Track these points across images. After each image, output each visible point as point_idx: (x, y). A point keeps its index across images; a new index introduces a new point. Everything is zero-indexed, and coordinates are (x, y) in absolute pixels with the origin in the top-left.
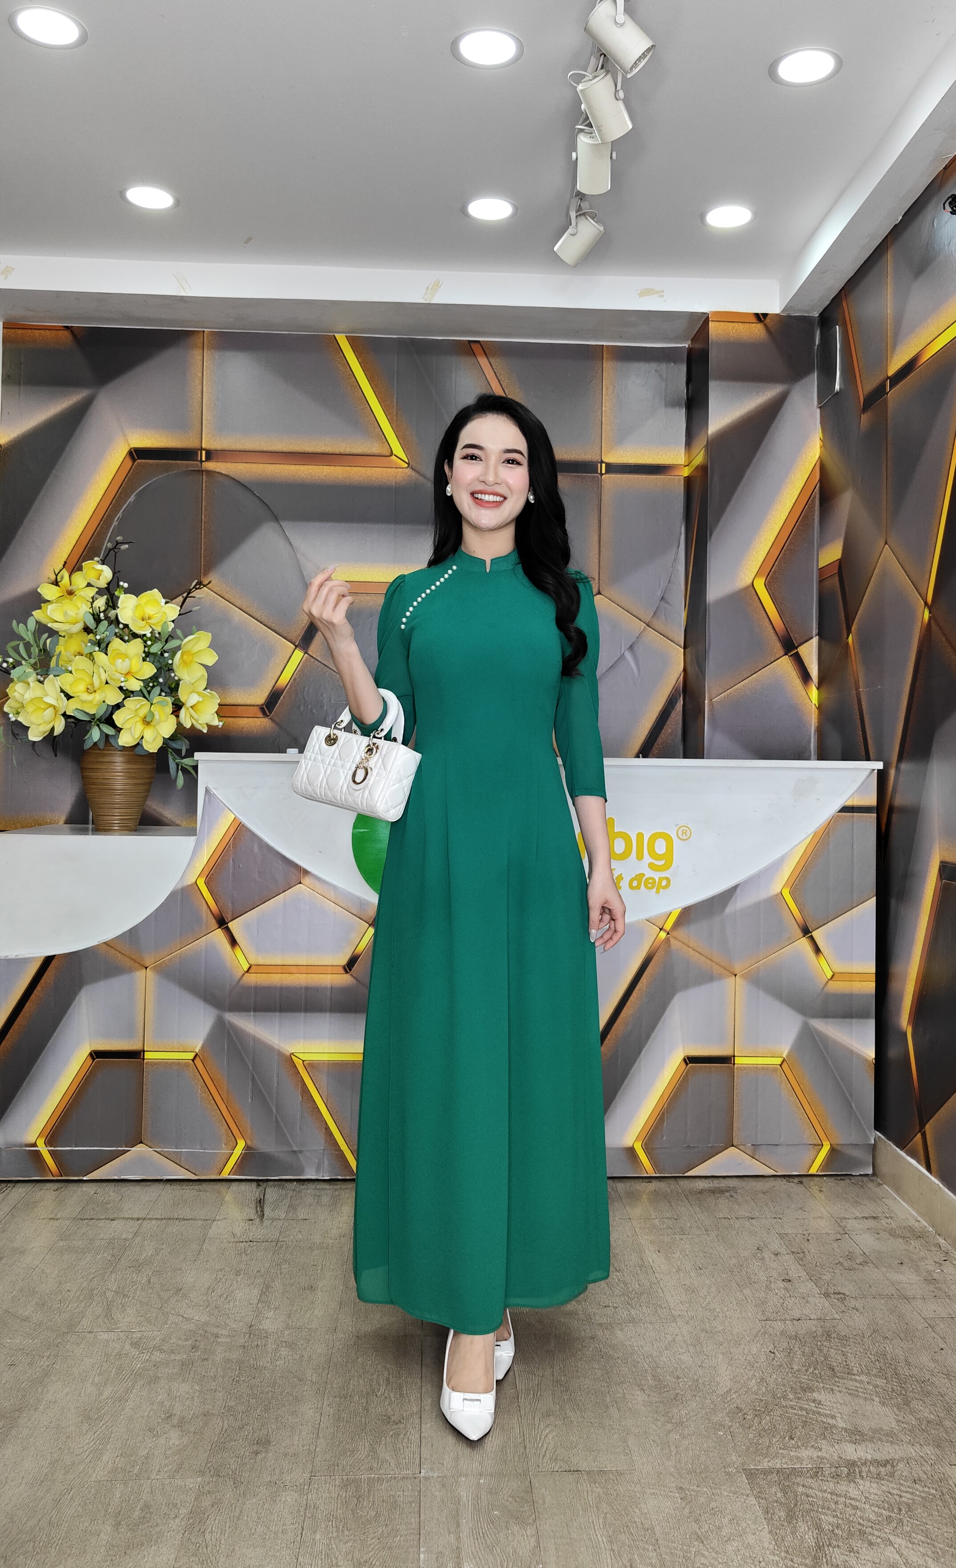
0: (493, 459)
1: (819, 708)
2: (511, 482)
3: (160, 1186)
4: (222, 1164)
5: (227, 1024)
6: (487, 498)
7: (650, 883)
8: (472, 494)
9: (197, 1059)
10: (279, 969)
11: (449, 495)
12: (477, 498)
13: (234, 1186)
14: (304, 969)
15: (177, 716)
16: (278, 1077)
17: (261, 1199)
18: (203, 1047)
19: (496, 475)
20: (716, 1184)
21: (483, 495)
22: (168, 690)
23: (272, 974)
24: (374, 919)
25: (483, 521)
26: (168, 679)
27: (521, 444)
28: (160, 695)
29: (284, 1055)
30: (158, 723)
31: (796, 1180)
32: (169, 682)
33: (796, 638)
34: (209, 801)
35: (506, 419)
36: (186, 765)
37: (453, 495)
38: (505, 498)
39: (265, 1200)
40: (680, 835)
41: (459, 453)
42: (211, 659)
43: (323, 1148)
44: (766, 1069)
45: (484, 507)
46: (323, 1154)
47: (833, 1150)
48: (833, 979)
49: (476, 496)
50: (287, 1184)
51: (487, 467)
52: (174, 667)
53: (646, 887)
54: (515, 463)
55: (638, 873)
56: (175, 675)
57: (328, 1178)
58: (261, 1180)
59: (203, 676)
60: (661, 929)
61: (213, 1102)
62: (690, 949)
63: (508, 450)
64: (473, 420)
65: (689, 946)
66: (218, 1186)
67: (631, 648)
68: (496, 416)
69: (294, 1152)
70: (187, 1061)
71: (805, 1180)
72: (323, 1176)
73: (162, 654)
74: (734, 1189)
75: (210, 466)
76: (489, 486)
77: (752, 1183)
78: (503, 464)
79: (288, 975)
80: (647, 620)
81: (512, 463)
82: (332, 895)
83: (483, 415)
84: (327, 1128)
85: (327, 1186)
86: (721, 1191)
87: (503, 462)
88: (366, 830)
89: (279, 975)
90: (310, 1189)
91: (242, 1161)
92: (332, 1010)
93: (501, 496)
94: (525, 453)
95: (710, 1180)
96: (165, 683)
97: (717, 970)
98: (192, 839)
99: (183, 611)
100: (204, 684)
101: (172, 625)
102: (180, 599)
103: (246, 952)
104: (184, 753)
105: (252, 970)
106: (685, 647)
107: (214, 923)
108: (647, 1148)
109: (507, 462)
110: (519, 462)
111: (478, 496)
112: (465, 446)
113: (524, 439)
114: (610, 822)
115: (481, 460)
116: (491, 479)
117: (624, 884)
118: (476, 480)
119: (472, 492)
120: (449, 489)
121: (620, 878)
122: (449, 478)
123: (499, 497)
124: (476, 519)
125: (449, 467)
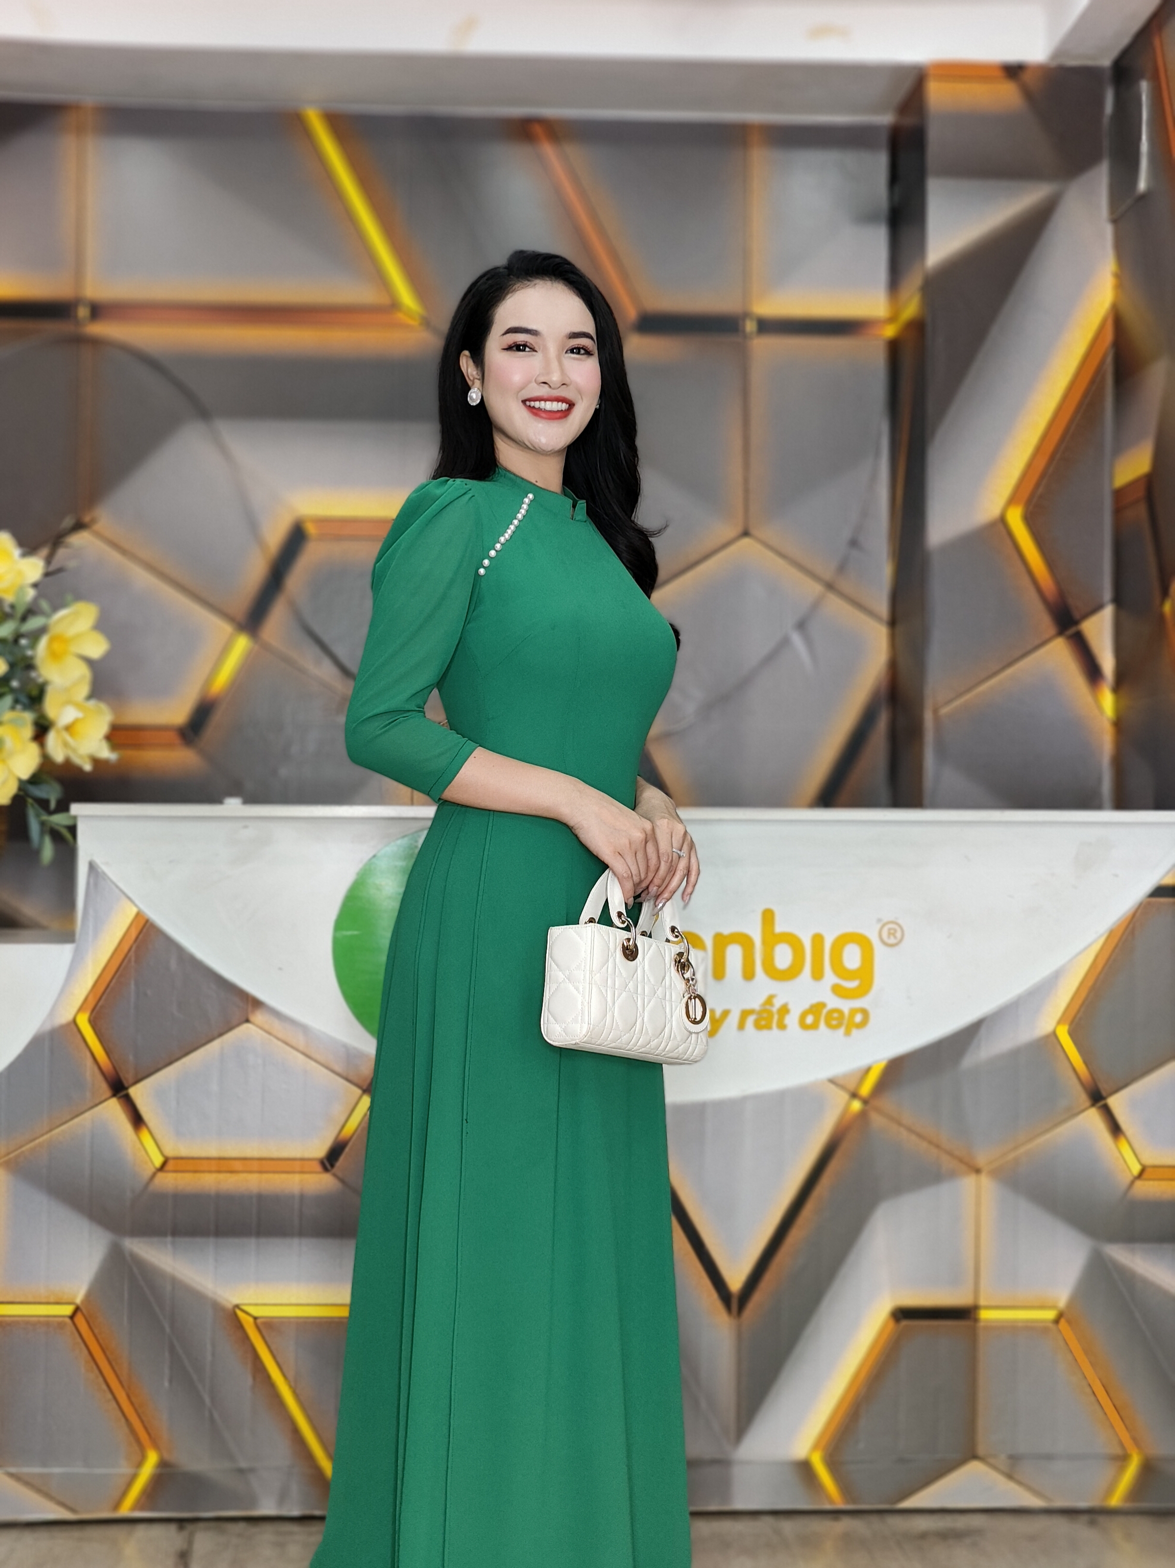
0: (552, 349)
1: (1119, 724)
2: (580, 381)
3: (13, 1535)
4: (120, 1492)
5: (128, 1257)
6: (548, 406)
7: (834, 1019)
8: (525, 402)
9: (79, 1315)
10: (213, 1166)
11: (476, 404)
12: (533, 407)
13: (141, 1529)
14: (255, 1165)
15: (42, 745)
16: (213, 1345)
17: (184, 1553)
18: (88, 1296)
19: (561, 371)
20: (948, 1522)
21: (543, 403)
22: (25, 700)
23: (202, 1174)
24: (372, 1079)
26: (26, 682)
27: (589, 325)
28: (13, 708)
29: (223, 1309)
30: (11, 755)
31: (1086, 1518)
32: (29, 687)
33: (1076, 605)
34: (96, 885)
35: (564, 287)
36: (57, 825)
38: (572, 405)
39: (192, 1554)
40: (885, 935)
41: (495, 341)
42: (98, 647)
43: (289, 1464)
44: (1030, 1328)
45: (545, 418)
46: (288, 1471)
47: (1147, 1468)
48: (1145, 1176)
49: (529, 403)
50: (228, 1526)
51: (546, 359)
52: (37, 663)
53: (829, 1025)
54: (582, 352)
55: (814, 1001)
56: (39, 676)
57: (296, 1514)
58: (186, 1519)
59: (84, 676)
60: (854, 1095)
62: (903, 1129)
63: (574, 333)
64: (513, 291)
65: (900, 1124)
66: (113, 1531)
67: (801, 626)
68: (549, 284)
69: (241, 1470)
70: (61, 1319)
71: (1100, 1518)
72: (289, 1511)
73: (16, 641)
74: (980, 1532)
75: (99, 329)
76: (553, 389)
77: (1011, 1522)
78: (569, 355)
79: (229, 1175)
80: (828, 575)
81: (578, 353)
82: (300, 1040)
83: (529, 283)
84: (295, 1431)
85: (295, 1528)
86: (959, 1536)
87: (568, 353)
88: (356, 933)
89: (214, 1175)
90: (267, 1534)
91: (154, 1488)
92: (302, 1233)
93: (567, 402)
94: (593, 336)
95: (938, 1516)
96: (21, 689)
97: (947, 1163)
98: (67, 950)
99: (52, 568)
100: (84, 690)
101: (31, 593)
102: (45, 552)
103: (158, 1137)
104: (53, 805)
105: (170, 1166)
106: (893, 623)
107: (104, 1088)
108: (833, 1463)
109: (572, 351)
110: (588, 353)
111: (532, 404)
112: (509, 329)
113: (590, 314)
114: (768, 917)
115: (536, 351)
116: (555, 378)
117: (792, 1020)
118: (529, 382)
119: (523, 399)
120: (474, 396)
121: (784, 1010)
122: (472, 378)
123: (564, 405)
124: (534, 438)
125: (474, 362)
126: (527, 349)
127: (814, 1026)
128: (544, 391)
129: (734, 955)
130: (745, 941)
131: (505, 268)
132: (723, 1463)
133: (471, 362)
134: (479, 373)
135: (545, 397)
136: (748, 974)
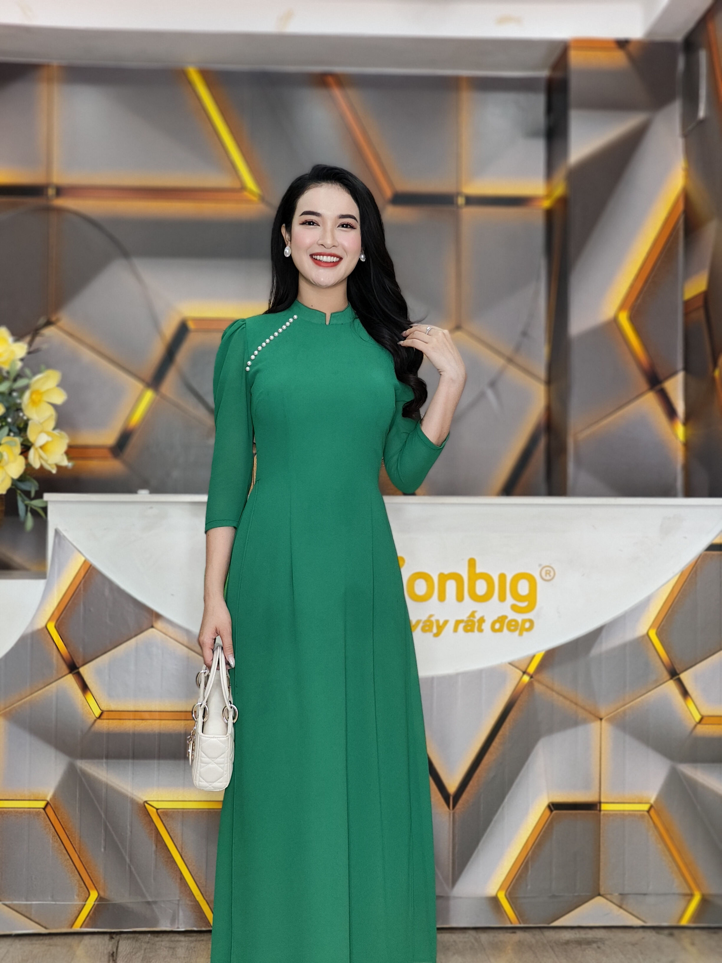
0: (329, 224)
1: (687, 445)
2: (346, 244)
3: (8, 941)
4: (74, 916)
5: (78, 770)
6: (325, 259)
7: (512, 626)
8: (311, 256)
9: (49, 807)
10: (131, 716)
11: (288, 256)
12: (316, 259)
13: (87, 938)
14: (157, 715)
15: (26, 458)
16: (131, 826)
17: (113, 952)
18: (54, 796)
19: (333, 238)
20: (582, 935)
21: (322, 257)
22: (16, 430)
23: (124, 721)
25: (322, 279)
26: (17, 419)
27: (354, 211)
28: (8, 435)
29: (137, 803)
30: (7, 463)
31: (666, 932)
32: (18, 422)
33: (661, 372)
34: (59, 543)
35: (339, 187)
36: (35, 506)
37: (293, 256)
38: (341, 259)
39: (118, 953)
40: (543, 574)
41: (297, 219)
42: (60, 398)
43: (178, 899)
44: (632, 815)
45: (323, 266)
46: (178, 905)
47: (705, 901)
48: (703, 722)
49: (314, 257)
50: (141, 937)
51: (325, 231)
52: (23, 407)
53: (509, 630)
54: (349, 226)
55: (500, 615)
56: (24, 415)
57: (183, 930)
58: (114, 933)
59: (52, 415)
60: (524, 673)
61: (65, 851)
62: (554, 693)
63: (343, 216)
64: (309, 189)
65: (552, 690)
66: (69, 940)
67: (492, 385)
68: (330, 185)
69: (148, 903)
70: (38, 810)
71: (676, 932)
72: (178, 928)
73: (10, 394)
74: (602, 940)
75: (59, 202)
76: (328, 248)
77: (620, 934)
78: (338, 228)
79: (141, 721)
81: (347, 227)
82: (185, 639)
83: (318, 184)
85: (182, 938)
86: (589, 943)
87: (339, 226)
89: (132, 721)
90: (165, 941)
91: (94, 913)
93: (337, 257)
94: (358, 218)
95: (576, 931)
96: (14, 423)
97: (582, 714)
98: (42, 582)
99: (32, 349)
100: (53, 424)
101: (19, 365)
102: (29, 337)
103: (97, 698)
104: (33, 494)
105: (104, 716)
106: (548, 382)
107: (64, 668)
108: (511, 898)
109: (342, 226)
110: (354, 227)
111: (316, 257)
112: (305, 212)
113: (356, 204)
114: (472, 563)
115: (319, 226)
116: (330, 242)
117: (487, 626)
118: (315, 243)
119: (311, 254)
120: (287, 251)
121: (482, 620)
122: (286, 240)
123: (335, 258)
124: (316, 278)
125: (287, 230)
126: (315, 224)
127: (500, 630)
128: (322, 250)
129: (451, 587)
130: (458, 578)
131: (308, 175)
132: (446, 898)
134: (290, 237)
135: (323, 253)
136: (460, 598)
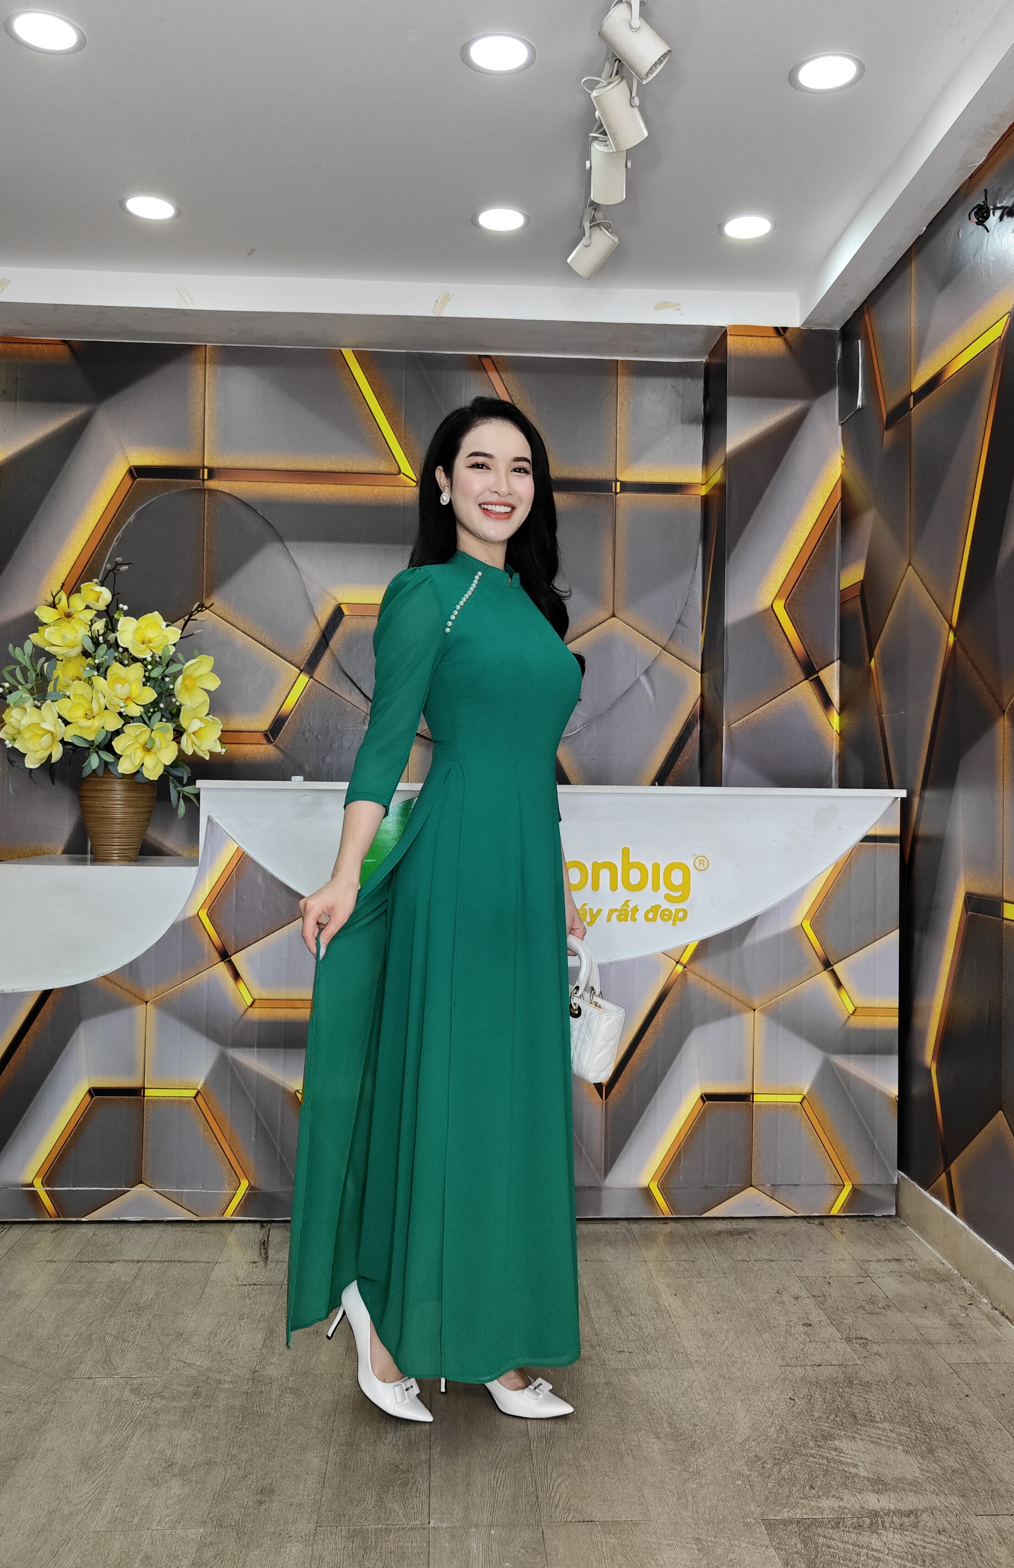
0: (502, 468)
1: (841, 734)
2: (519, 491)
3: (161, 1228)
4: (225, 1205)
5: (230, 1060)
6: (497, 509)
7: (666, 915)
8: (480, 505)
9: (199, 1096)
10: (284, 1004)
11: (444, 503)
12: (487, 509)
13: (238, 1227)
15: (179, 743)
16: (281, 1114)
17: (265, 1241)
18: (205, 1084)
19: (507, 484)
20: (733, 1225)
21: (493, 506)
22: (169, 716)
23: (276, 1009)
27: (527, 452)
28: (161, 721)
29: (288, 1092)
30: (159, 750)
31: (817, 1221)
32: (170, 708)
33: (816, 661)
34: (212, 830)
36: (188, 793)
38: (513, 508)
39: (269, 1241)
40: (697, 864)
42: (213, 683)
44: (785, 1106)
45: (492, 517)
47: (855, 1191)
49: (483, 506)
51: (498, 475)
52: (176, 693)
53: (662, 919)
54: (523, 471)
55: (653, 904)
56: (177, 701)
58: (265, 1221)
59: (205, 701)
60: (677, 963)
61: (215, 1140)
62: (707, 983)
63: (518, 458)
64: (475, 425)
65: (705, 980)
66: (221, 1227)
70: (188, 1099)
71: (826, 1221)
74: (753, 1230)
76: (500, 496)
77: (772, 1225)
78: (512, 473)
79: (293, 1009)
80: (663, 644)
81: (521, 472)
83: (487, 421)
86: (740, 1233)
87: (512, 471)
89: (286, 1010)
91: (245, 1202)
93: (510, 506)
94: (531, 463)
95: (728, 1222)
96: (166, 708)
97: (735, 1004)
98: (194, 870)
99: (185, 634)
100: (206, 710)
101: (173, 649)
102: (182, 622)
103: (249, 986)
104: (185, 781)
105: (256, 1005)
106: (702, 672)
107: (216, 956)
108: (663, 1189)
109: (515, 470)
110: (526, 472)
111: (486, 507)
112: (473, 453)
113: (529, 446)
114: (626, 852)
115: (490, 469)
116: (504, 489)
117: (640, 916)
118: (485, 490)
119: (480, 503)
120: (445, 499)
121: (635, 909)
122: (443, 486)
123: (509, 508)
124: (486, 532)
125: (446, 474)
126: (484, 467)
127: (654, 919)
128: (494, 498)
129: (605, 876)
130: (611, 867)
131: (470, 408)
132: (598, 1189)
133: (443, 474)
134: (449, 482)
135: (495, 502)
136: (614, 887)
